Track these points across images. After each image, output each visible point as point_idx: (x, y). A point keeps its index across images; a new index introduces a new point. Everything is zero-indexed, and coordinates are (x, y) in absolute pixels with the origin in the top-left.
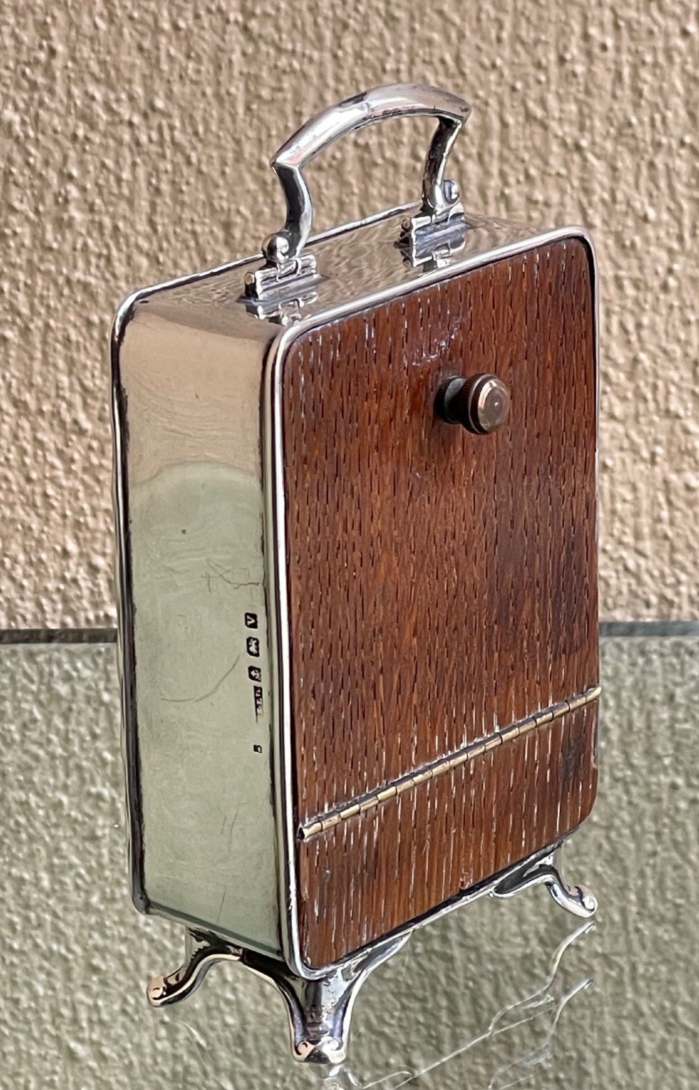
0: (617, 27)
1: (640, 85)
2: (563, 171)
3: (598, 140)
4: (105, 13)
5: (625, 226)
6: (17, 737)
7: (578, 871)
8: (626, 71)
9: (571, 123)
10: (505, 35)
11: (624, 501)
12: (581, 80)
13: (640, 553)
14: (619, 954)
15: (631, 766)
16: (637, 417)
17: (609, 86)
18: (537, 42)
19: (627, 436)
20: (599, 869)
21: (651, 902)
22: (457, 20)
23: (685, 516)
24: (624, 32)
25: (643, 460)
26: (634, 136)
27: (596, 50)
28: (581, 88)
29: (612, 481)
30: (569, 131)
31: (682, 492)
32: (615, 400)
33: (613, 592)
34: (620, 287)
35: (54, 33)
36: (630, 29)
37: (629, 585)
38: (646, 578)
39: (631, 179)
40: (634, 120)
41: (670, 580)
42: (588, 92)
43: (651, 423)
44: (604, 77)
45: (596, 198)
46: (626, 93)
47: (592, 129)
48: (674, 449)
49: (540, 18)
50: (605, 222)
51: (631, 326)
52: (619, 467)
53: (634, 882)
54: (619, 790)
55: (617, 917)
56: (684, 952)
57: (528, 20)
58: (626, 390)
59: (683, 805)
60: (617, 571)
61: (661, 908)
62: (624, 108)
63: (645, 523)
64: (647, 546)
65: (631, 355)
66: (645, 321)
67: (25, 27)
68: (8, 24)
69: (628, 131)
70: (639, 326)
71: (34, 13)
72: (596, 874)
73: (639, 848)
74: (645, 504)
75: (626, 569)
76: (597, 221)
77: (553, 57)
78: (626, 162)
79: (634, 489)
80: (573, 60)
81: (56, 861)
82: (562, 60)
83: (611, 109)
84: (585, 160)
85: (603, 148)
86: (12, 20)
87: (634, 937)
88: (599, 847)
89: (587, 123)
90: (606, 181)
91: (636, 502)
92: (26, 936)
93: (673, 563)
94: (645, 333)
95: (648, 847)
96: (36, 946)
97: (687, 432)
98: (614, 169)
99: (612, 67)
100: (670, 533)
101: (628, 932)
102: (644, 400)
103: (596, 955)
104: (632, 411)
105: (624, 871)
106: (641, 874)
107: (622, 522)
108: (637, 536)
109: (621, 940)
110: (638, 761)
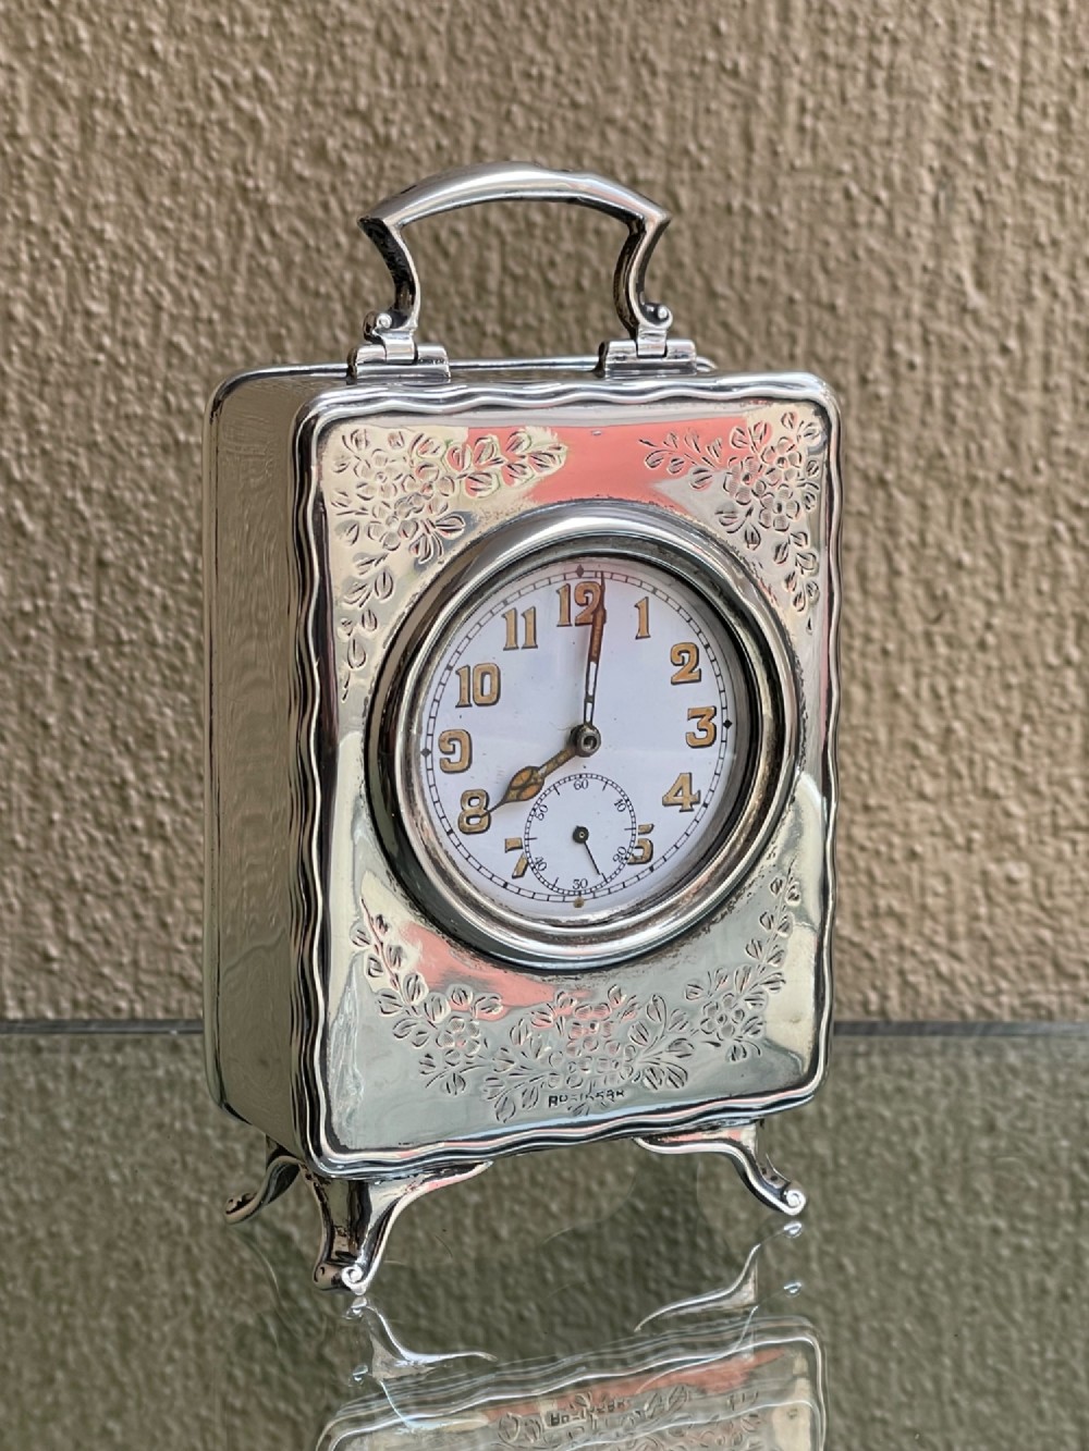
0: (926, 343)
1: (954, 410)
2: (865, 509)
3: (905, 472)
4: (347, 324)
5: (937, 574)
6: (241, 1157)
7: (883, 1329)
8: (937, 393)
9: (874, 453)
10: (799, 351)
11: (936, 894)
12: (885, 403)
13: (955, 956)
14: (932, 1431)
15: (944, 1203)
16: (950, 795)
17: (917, 411)
18: (835, 359)
19: (940, 819)
20: (908, 1326)
21: (970, 1368)
22: (743, 332)
23: (1007, 913)
24: (935, 349)
25: (957, 847)
26: (946, 469)
27: (903, 369)
28: (886, 412)
29: (922, 871)
30: (871, 463)
31: (1003, 885)
32: (925, 777)
33: (923, 1001)
34: (931, 643)
35: (289, 346)
36: (942, 346)
37: (942, 993)
38: (961, 985)
39: (942, 519)
40: (946, 450)
41: (990, 989)
42: (893, 418)
43: (967, 804)
44: (913, 402)
45: (903, 541)
46: (936, 419)
47: (898, 461)
48: (993, 835)
49: (839, 331)
50: (914, 569)
51: (943, 689)
52: (929, 854)
53: (948, 1340)
54: (933, 1236)
55: (929, 1385)
56: (1009, 1430)
57: (825, 334)
58: (938, 764)
59: (1005, 1252)
60: (928, 977)
61: (981, 1377)
62: (935, 436)
63: (960, 920)
64: (963, 947)
65: (943, 724)
66: (960, 683)
67: (256, 340)
68: (236, 336)
69: (940, 463)
70: (953, 690)
71: (266, 324)
72: (904, 1333)
73: (955, 1305)
74: (960, 899)
75: (939, 975)
76: (904, 566)
77: (853, 376)
78: (937, 499)
79: (948, 880)
80: (876, 381)
81: (285, 1304)
82: (864, 381)
83: (919, 438)
84: (890, 496)
85: (910, 483)
86: (242, 332)
87: (950, 1410)
88: (909, 1301)
89: (893, 453)
90: (915, 521)
91: (949, 895)
92: (249, 1392)
93: (993, 968)
94: (960, 699)
95: (966, 1302)
96: (260, 1405)
97: (1008, 814)
98: (923, 507)
99: (921, 388)
100: (989, 932)
101: (941, 1403)
102: (959, 776)
103: (905, 1430)
104: (945, 789)
105: (938, 1330)
106: (958, 1335)
107: (934, 918)
108: (951, 936)
109: (934, 1413)
110: (954, 1198)
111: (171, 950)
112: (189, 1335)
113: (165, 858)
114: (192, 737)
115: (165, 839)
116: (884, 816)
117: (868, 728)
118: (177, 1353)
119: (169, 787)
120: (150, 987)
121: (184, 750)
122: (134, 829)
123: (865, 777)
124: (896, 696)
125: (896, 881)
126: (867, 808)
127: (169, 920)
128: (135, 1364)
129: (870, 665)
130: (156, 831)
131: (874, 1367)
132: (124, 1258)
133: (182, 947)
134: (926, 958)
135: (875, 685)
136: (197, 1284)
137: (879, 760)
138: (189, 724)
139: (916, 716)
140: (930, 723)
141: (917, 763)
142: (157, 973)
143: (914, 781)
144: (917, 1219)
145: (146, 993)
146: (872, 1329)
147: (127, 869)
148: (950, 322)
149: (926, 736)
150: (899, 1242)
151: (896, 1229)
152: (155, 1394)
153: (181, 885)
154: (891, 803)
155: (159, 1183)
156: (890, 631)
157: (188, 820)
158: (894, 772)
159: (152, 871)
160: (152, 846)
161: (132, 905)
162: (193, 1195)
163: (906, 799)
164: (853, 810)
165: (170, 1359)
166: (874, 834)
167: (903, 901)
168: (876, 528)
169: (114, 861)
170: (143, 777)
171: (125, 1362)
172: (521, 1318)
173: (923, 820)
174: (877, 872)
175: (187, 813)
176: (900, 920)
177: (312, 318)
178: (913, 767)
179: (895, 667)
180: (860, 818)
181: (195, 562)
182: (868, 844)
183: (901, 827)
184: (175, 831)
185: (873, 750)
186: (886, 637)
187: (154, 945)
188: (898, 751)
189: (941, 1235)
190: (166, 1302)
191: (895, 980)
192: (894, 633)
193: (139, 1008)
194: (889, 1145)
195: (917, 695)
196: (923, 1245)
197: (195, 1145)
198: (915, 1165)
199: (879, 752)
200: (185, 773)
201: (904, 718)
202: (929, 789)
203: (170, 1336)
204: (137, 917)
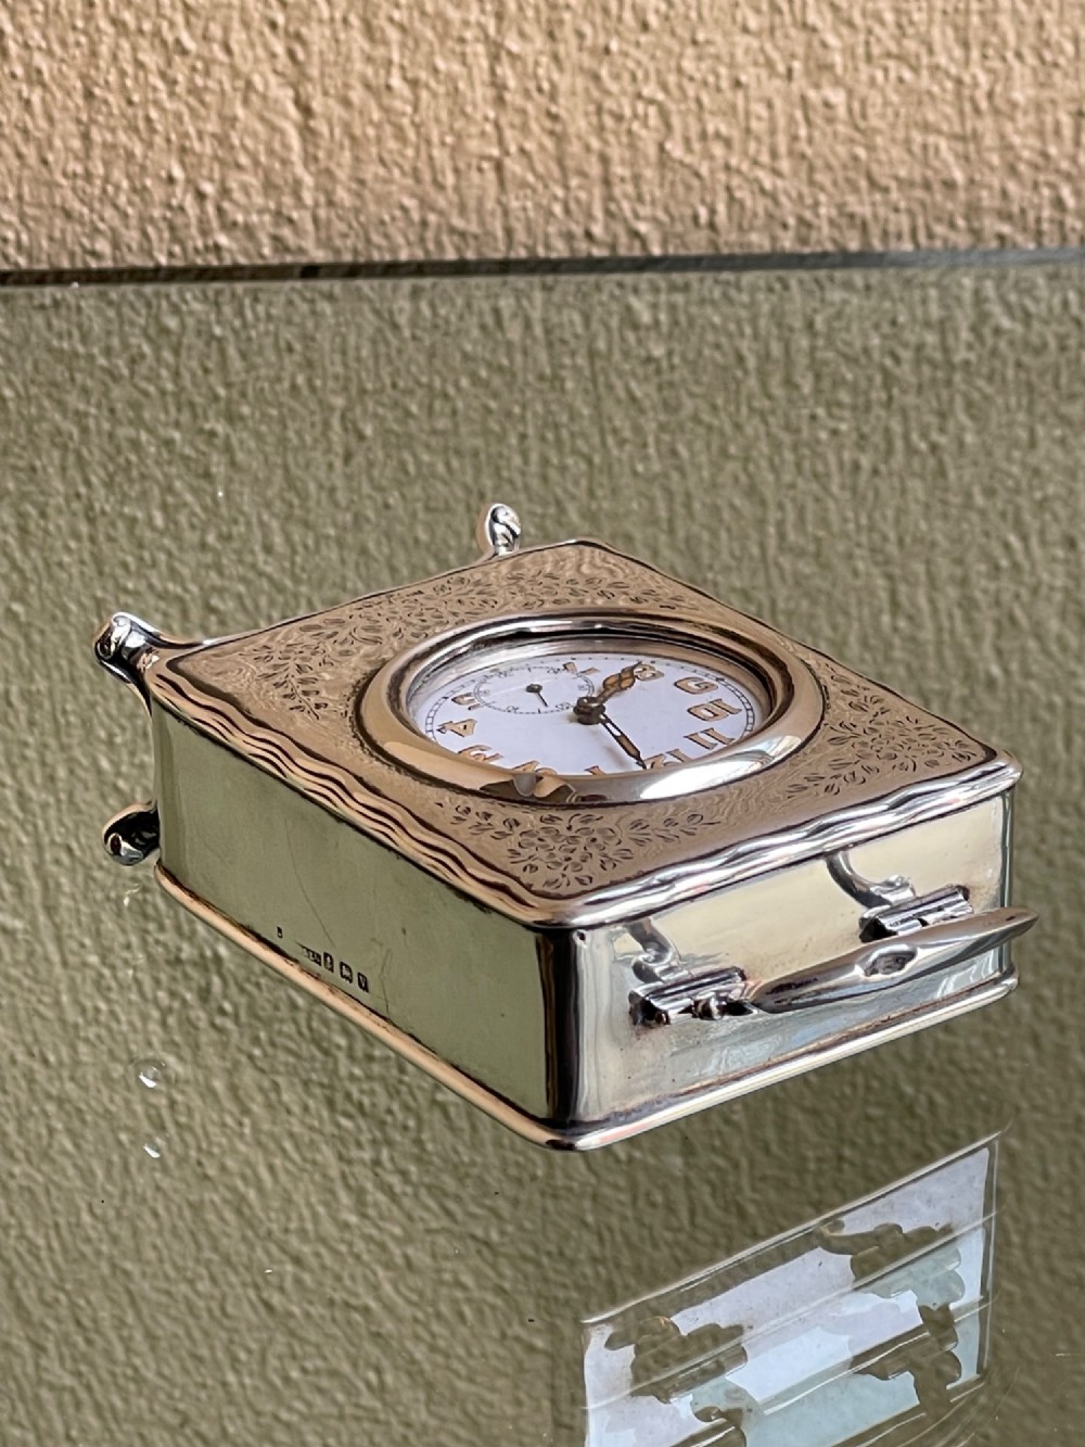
6: (125, 372)
7: (714, 504)
11: (759, 118)
13: (776, 173)
15: (770, 397)
16: (772, 30)
19: (762, 50)
20: (736, 501)
21: (792, 536)
23: (824, 134)
25: (778, 75)
29: (747, 99)
31: (821, 109)
33: (749, 214)
37: (765, 207)
38: (783, 199)
41: (809, 201)
43: (787, 36)
48: (812, 64)
52: (753, 84)
53: (773, 515)
54: (756, 420)
55: (755, 551)
56: (825, 585)
59: (823, 435)
60: (752, 193)
61: (802, 542)
63: (782, 141)
64: (785, 165)
72: (732, 506)
73: (778, 480)
74: (782, 122)
75: (763, 191)
79: (770, 105)
81: (169, 499)
87: (774, 572)
88: (736, 479)
91: (772, 120)
92: (139, 575)
93: (812, 182)
95: (787, 478)
96: (151, 586)
97: (824, 45)
100: (809, 152)
101: (767, 566)
102: (779, 11)
103: (733, 590)
104: (766, 24)
105: (763, 503)
106: (781, 507)
107: (758, 140)
108: (774, 155)
109: (761, 574)
110: (778, 391)
111: (52, 185)
112: (84, 528)
113: (43, 100)
115: (44, 86)
116: (712, 50)
118: (73, 544)
119: (45, 37)
120: (36, 219)
122: (13, 76)
125: (723, 107)
126: (695, 42)
127: (50, 158)
128: (34, 553)
130: (35, 77)
131: (706, 536)
132: (21, 464)
133: (63, 181)
134: (751, 176)
136: (88, 483)
142: (40, 206)
143: (739, 18)
144: (744, 410)
145: (31, 224)
146: (704, 505)
150: (728, 428)
151: (723, 415)
152: (51, 577)
153: (60, 127)
154: (718, 38)
155: (49, 396)
157: (64, 67)
159: (32, 115)
160: (31, 91)
161: (15, 146)
162: (82, 407)
163: (732, 33)
164: (682, 43)
165: (68, 549)
166: (702, 66)
167: (729, 125)
170: (20, 28)
171: (26, 553)
172: (387, 506)
173: (747, 51)
174: (706, 99)
175: (62, 61)
176: (728, 143)
180: (690, 51)
182: (698, 76)
183: (727, 59)
184: (53, 78)
187: (36, 180)
189: (766, 423)
190: (61, 500)
191: (722, 196)
193: (25, 238)
194: (718, 346)
196: (749, 431)
197: (82, 363)
198: (740, 359)
200: (60, 24)
202: (753, 23)
203: (65, 529)
204: (19, 156)
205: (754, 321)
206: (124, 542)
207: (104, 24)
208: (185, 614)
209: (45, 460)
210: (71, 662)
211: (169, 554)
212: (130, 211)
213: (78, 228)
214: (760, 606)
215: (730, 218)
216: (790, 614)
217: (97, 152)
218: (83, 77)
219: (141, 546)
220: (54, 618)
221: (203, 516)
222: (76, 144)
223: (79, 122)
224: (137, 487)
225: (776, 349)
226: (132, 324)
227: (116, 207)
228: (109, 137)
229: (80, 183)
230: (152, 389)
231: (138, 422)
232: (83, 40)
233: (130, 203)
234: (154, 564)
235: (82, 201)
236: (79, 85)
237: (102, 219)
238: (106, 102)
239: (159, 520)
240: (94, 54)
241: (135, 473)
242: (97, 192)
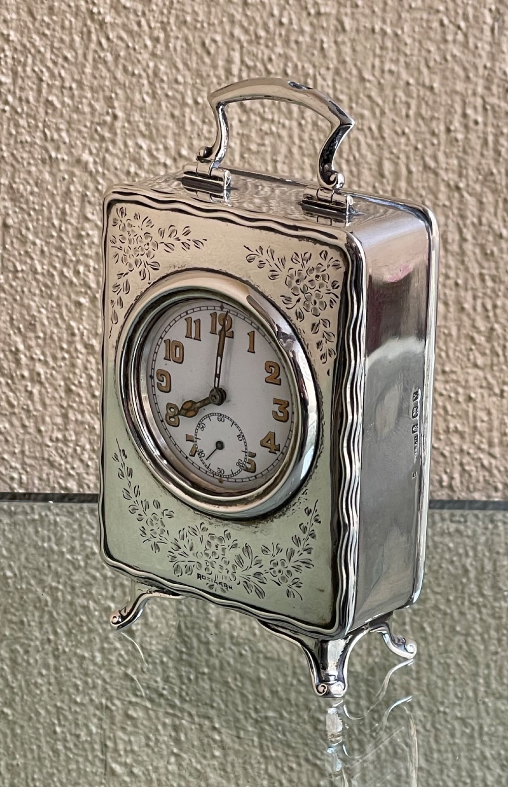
0: (485, 109)
1: (500, 148)
2: (447, 203)
3: (471, 183)
4: (150, 91)
5: (487, 240)
6: (82, 564)
7: (446, 663)
8: (491, 138)
9: (453, 171)
10: (411, 113)
11: (483, 421)
12: (460, 143)
13: (492, 456)
14: (471, 718)
15: (483, 595)
16: (492, 365)
17: (478, 148)
18: (432, 118)
19: (486, 378)
20: (460, 662)
21: (494, 685)
22: (380, 102)
24: (490, 113)
25: (495, 394)
26: (494, 182)
27: (471, 124)
28: (461, 149)
29: (475, 408)
30: (452, 177)
32: (478, 355)
33: (474, 481)
34: (483, 280)
35: (116, 104)
36: (494, 111)
37: (484, 476)
38: (495, 472)
39: (492, 210)
40: (495, 171)
42: (465, 152)
43: (501, 370)
44: (477, 143)
45: (468, 222)
46: (490, 153)
47: (467, 177)
49: (435, 102)
50: (474, 238)
51: (489, 306)
52: (479, 399)
53: (483, 671)
54: (474, 611)
55: (471, 694)
57: (427, 103)
58: (485, 348)
60: (476, 467)
61: (500, 689)
62: (488, 163)
63: (496, 435)
64: (497, 451)
65: (489, 326)
66: (499, 303)
67: (97, 100)
68: (86, 98)
69: (491, 178)
70: (495, 306)
71: (103, 91)
72: (458, 665)
73: (486, 649)
74: (496, 423)
75: (483, 466)
76: (469, 237)
77: (442, 128)
78: (489, 198)
79: (489, 413)
80: (455, 131)
81: (106, 645)
82: (448, 130)
83: (480, 164)
84: (462, 196)
85: (474, 189)
86: (89, 95)
87: (482, 707)
88: (460, 647)
89: (464, 172)
90: (475, 210)
91: (490, 422)
92: (85, 693)
94: (499, 311)
95: (492, 648)
96: (92, 700)
98: (481, 203)
99: (481, 135)
101: (478, 704)
102: (498, 355)
103: (457, 718)
104: (489, 362)
105: (477, 664)
106: (488, 666)
107: (481, 435)
108: (491, 444)
109: (473, 709)
110: (488, 592)
111: (43, 445)
112: (51, 662)
113: (40, 393)
114: (57, 325)
115: (41, 383)
116: (454, 377)
117: (445, 327)
118: (44, 672)
119: (43, 353)
120: (31, 466)
121: (53, 333)
122: (23, 377)
123: (443, 354)
124: (462, 309)
125: (460, 413)
126: (444, 372)
127: (43, 428)
128: (19, 677)
129: (448, 291)
130: (36, 378)
131: (440, 683)
132: (14, 619)
133: (50, 444)
134: (475, 456)
135: (450, 303)
136: (55, 633)
137: (452, 345)
138: (56, 318)
139: (474, 320)
140: (481, 325)
141: (473, 347)
142: (35, 458)
143: (472, 357)
144: (467, 603)
145: (28, 469)
146: (439, 663)
147: (18, 400)
148: (499, 98)
149: (479, 332)
150: (456, 615)
151: (454, 607)
152: (30, 692)
153: (49, 409)
154: (458, 369)
155: (34, 577)
156: (459, 272)
157: (54, 372)
158: (461, 352)
159: (33, 401)
160: (33, 387)
161: (21, 419)
162: (54, 584)
163: (467, 367)
165: (41, 674)
166: (448, 387)
167: (463, 424)
168: (453, 214)
169: (11, 394)
170: (29, 348)
171: (14, 675)
172: (241, 655)
173: (475, 379)
174: (449, 408)
175: (53, 368)
176: (462, 435)
177: (129, 88)
178: (471, 350)
179: (462, 293)
181: (60, 226)
182: (444, 392)
183: (463, 383)
184: (47, 378)
185: (448, 339)
186: (457, 276)
187: (33, 442)
188: (463, 341)
189: (480, 612)
190: (38, 643)
191: (458, 468)
192: (462, 274)
193: (24, 477)
194: (452, 562)
195: (475, 309)
196: (469, 617)
197: (56, 557)
198: (466, 571)
199: (452, 341)
200: (53, 346)
201: (467, 322)
202: (480, 362)
203: (40, 662)
204: (24, 426)
205: (474, 548)
206: (76, 672)
207: (80, 347)
208: (112, 718)
209: (30, 618)
210: (39, 747)
211: (104, 681)
212: (90, 463)
213: (58, 473)
214: (473, 729)
215: (462, 482)
216: (491, 735)
217: (71, 426)
218: (66, 379)
219: (86, 675)
220: (30, 718)
221: (126, 657)
222: (59, 420)
223: (62, 407)
224: (86, 637)
225: (488, 567)
226: (88, 533)
227: (82, 461)
228: (79, 417)
229: (60, 445)
230: (98, 575)
231: (88, 595)
232: (66, 356)
233: (91, 459)
234: (94, 687)
235: (61, 457)
236: (62, 383)
237: (73, 468)
238: (79, 395)
239: (99, 658)
240: (73, 365)
241: (85, 629)
242: (70, 451)
